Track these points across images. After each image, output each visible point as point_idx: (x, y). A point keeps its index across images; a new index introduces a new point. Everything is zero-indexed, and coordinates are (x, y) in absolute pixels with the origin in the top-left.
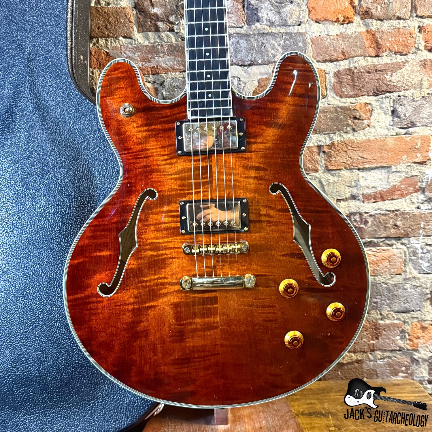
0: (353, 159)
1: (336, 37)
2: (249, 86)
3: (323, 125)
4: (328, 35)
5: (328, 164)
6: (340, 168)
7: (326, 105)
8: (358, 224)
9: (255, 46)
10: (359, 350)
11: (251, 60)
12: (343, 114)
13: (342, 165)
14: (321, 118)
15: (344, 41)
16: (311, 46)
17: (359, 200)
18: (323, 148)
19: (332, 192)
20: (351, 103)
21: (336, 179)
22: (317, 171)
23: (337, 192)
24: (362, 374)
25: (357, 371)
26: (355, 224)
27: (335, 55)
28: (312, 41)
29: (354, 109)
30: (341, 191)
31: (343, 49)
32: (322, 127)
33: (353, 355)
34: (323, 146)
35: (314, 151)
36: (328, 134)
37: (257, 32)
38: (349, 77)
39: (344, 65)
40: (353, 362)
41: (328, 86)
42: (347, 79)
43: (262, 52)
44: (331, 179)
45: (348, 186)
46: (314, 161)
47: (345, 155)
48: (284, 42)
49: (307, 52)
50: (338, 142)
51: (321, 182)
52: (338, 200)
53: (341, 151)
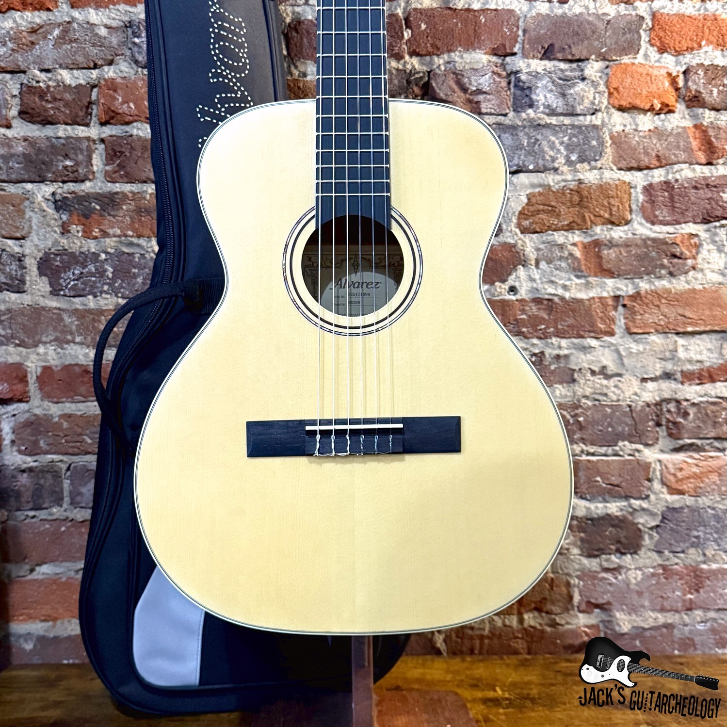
0: (668, 318)
1: (647, 133)
2: (512, 204)
3: (624, 265)
4: (636, 130)
5: (630, 324)
6: (648, 330)
7: (630, 235)
8: (672, 416)
9: (525, 144)
10: (669, 608)
11: (518, 165)
12: (656, 250)
13: (651, 327)
14: (621, 254)
15: (660, 140)
16: (610, 145)
17: (675, 379)
18: (624, 299)
19: (636, 368)
20: (668, 233)
21: (641, 348)
22: (612, 334)
23: (643, 367)
24: (673, 645)
25: (666, 640)
26: (668, 416)
27: (646, 160)
28: (611, 138)
29: (673, 243)
30: (648, 365)
31: (658, 151)
32: (623, 268)
33: (659, 615)
34: (623, 296)
35: (610, 303)
36: (632, 279)
37: (529, 124)
38: (666, 194)
39: (658, 176)
40: (659, 626)
41: (634, 207)
42: (662, 196)
43: (536, 153)
44: (635, 347)
45: (660, 359)
46: (608, 319)
47: (656, 312)
48: (570, 139)
49: (603, 154)
50: (646, 292)
51: (618, 352)
52: (644, 380)
53: (651, 306)
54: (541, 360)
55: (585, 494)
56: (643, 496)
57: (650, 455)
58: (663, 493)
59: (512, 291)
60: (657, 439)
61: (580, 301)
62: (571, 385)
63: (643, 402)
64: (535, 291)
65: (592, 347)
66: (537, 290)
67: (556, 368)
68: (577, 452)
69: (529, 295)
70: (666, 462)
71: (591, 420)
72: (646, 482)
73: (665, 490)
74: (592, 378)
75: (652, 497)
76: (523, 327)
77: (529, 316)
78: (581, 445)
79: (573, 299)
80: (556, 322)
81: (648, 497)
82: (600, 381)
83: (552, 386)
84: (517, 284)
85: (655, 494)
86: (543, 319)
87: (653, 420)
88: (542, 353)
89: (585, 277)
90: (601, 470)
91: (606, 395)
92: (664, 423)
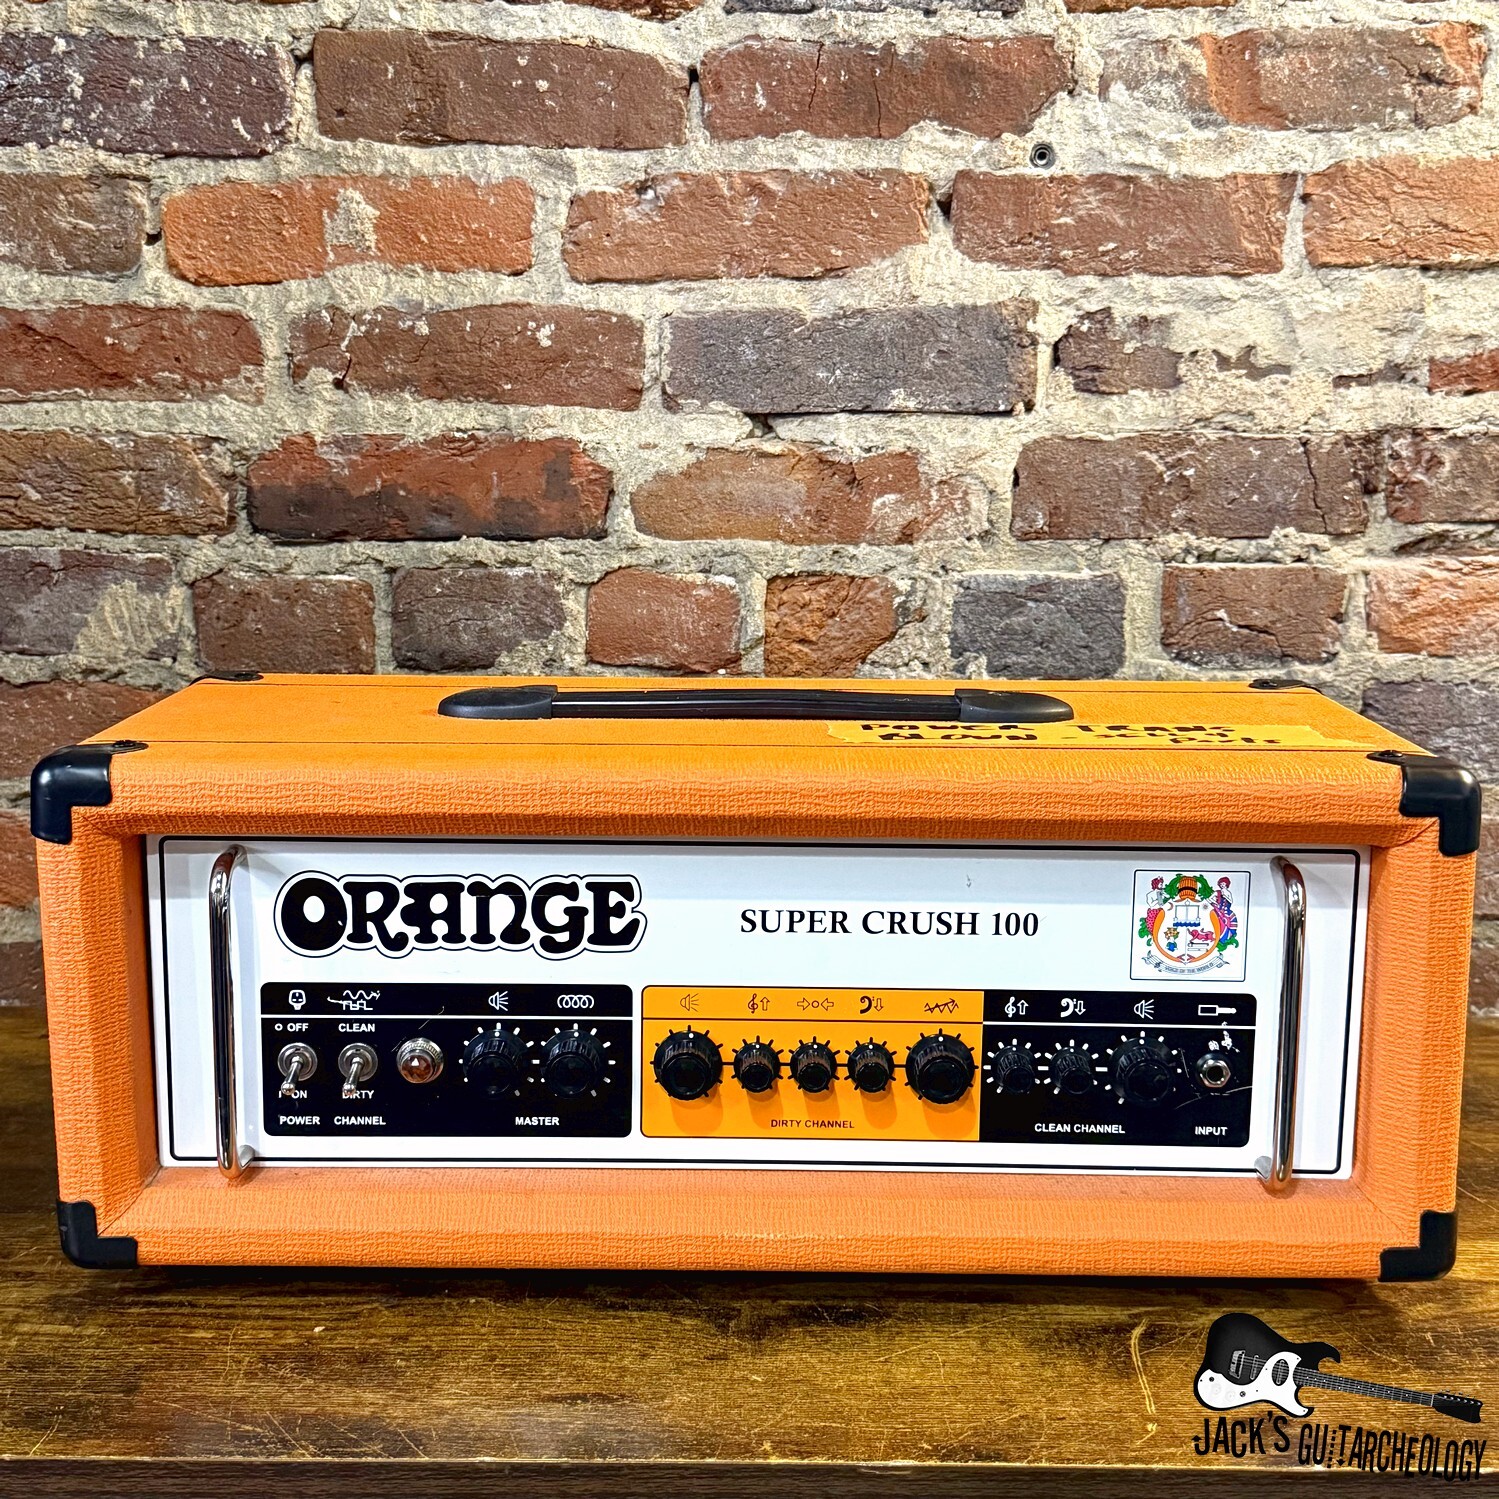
0: (1407, 230)
3: (1311, 95)
5: (1318, 242)
7: (1327, 23)
8: (1403, 469)
12: (1386, 60)
13: (1366, 251)
14: (1304, 67)
17: (1414, 381)
18: (1305, 182)
19: (1326, 350)
20: (1417, 20)
21: (1339, 300)
22: (1273, 265)
23: (1342, 349)
26: (1393, 469)
29: (1427, 45)
30: (1353, 344)
32: (1306, 103)
34: (1303, 175)
35: (1272, 192)
36: (1329, 131)
44: (1325, 301)
45: (1383, 329)
46: (1267, 229)
47: (1380, 213)
50: (1360, 163)
51: (1283, 311)
52: (1342, 381)
53: (1368, 198)
54: (1104, 330)
55: (1190, 650)
56: (1324, 655)
57: (1343, 558)
58: (1369, 648)
59: (1042, 156)
60: (1365, 523)
61: (1204, 183)
62: (1171, 391)
63: (1338, 432)
64: (1096, 157)
65: (1224, 299)
66: (1102, 154)
67: (1137, 349)
68: (1175, 551)
69: (1083, 168)
70: (1380, 577)
71: (1212, 474)
72: (1334, 623)
73: (1374, 641)
74: (1221, 376)
75: (1344, 658)
76: (1064, 246)
77: (1080, 217)
78: (1185, 534)
79: (1185, 176)
80: (1142, 234)
81: (1335, 655)
82: (1237, 381)
83: (1126, 393)
84: (1052, 139)
85: (1353, 649)
86: (1113, 225)
87: (1355, 475)
88: (1107, 311)
89: (1215, 123)
90: (1228, 594)
91: (1251, 414)
92: (1382, 486)
